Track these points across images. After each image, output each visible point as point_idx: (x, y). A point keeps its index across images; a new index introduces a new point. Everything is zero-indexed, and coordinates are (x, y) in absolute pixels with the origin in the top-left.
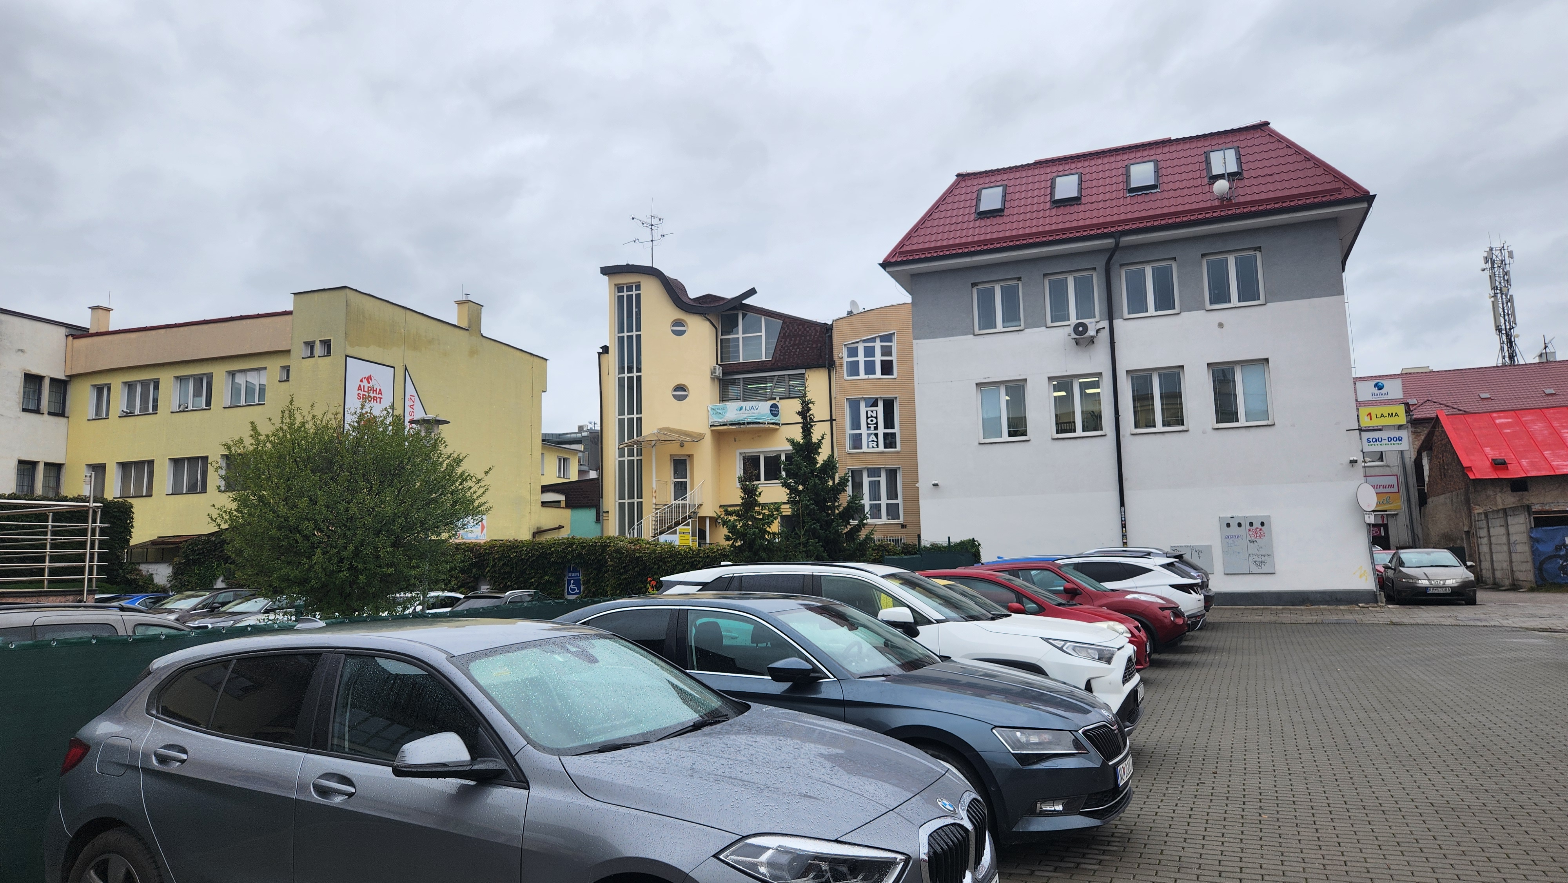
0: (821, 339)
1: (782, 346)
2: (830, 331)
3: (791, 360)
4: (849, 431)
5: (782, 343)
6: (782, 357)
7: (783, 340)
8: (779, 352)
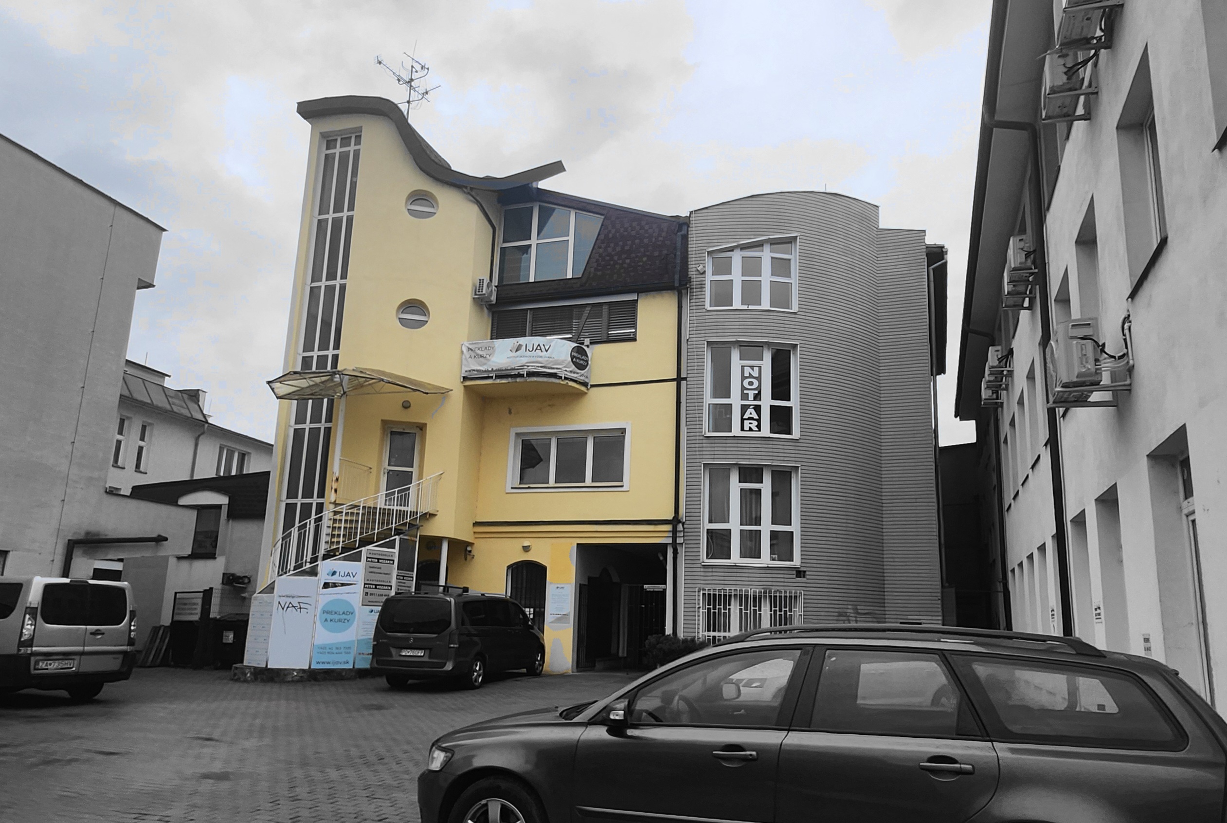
0: (668, 243)
1: (600, 255)
2: (685, 228)
3: (615, 276)
4: (709, 399)
5: (601, 251)
6: (599, 273)
7: (603, 246)
8: (595, 265)
